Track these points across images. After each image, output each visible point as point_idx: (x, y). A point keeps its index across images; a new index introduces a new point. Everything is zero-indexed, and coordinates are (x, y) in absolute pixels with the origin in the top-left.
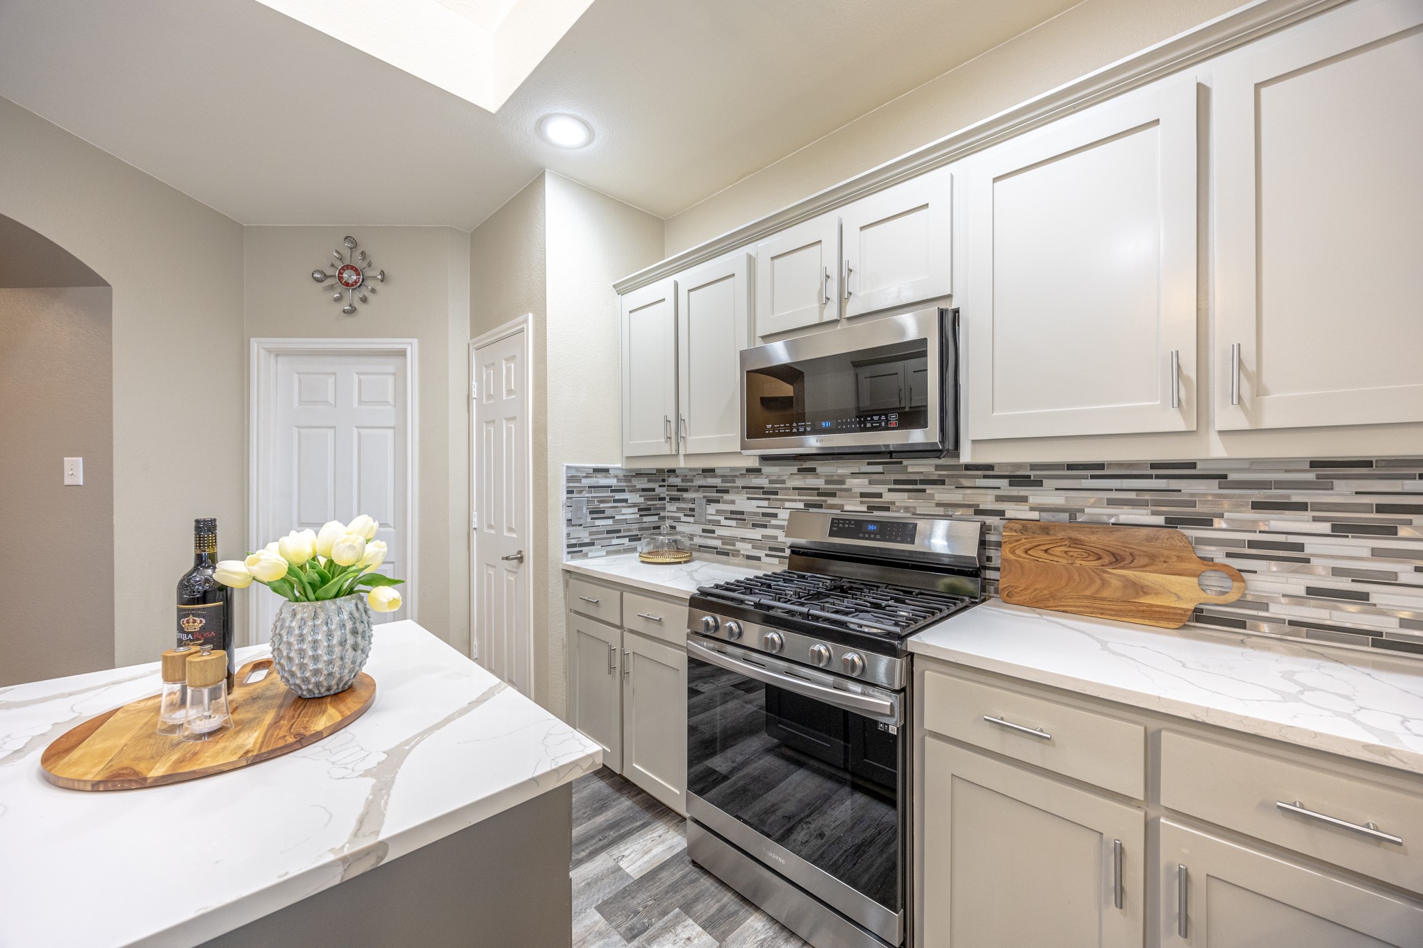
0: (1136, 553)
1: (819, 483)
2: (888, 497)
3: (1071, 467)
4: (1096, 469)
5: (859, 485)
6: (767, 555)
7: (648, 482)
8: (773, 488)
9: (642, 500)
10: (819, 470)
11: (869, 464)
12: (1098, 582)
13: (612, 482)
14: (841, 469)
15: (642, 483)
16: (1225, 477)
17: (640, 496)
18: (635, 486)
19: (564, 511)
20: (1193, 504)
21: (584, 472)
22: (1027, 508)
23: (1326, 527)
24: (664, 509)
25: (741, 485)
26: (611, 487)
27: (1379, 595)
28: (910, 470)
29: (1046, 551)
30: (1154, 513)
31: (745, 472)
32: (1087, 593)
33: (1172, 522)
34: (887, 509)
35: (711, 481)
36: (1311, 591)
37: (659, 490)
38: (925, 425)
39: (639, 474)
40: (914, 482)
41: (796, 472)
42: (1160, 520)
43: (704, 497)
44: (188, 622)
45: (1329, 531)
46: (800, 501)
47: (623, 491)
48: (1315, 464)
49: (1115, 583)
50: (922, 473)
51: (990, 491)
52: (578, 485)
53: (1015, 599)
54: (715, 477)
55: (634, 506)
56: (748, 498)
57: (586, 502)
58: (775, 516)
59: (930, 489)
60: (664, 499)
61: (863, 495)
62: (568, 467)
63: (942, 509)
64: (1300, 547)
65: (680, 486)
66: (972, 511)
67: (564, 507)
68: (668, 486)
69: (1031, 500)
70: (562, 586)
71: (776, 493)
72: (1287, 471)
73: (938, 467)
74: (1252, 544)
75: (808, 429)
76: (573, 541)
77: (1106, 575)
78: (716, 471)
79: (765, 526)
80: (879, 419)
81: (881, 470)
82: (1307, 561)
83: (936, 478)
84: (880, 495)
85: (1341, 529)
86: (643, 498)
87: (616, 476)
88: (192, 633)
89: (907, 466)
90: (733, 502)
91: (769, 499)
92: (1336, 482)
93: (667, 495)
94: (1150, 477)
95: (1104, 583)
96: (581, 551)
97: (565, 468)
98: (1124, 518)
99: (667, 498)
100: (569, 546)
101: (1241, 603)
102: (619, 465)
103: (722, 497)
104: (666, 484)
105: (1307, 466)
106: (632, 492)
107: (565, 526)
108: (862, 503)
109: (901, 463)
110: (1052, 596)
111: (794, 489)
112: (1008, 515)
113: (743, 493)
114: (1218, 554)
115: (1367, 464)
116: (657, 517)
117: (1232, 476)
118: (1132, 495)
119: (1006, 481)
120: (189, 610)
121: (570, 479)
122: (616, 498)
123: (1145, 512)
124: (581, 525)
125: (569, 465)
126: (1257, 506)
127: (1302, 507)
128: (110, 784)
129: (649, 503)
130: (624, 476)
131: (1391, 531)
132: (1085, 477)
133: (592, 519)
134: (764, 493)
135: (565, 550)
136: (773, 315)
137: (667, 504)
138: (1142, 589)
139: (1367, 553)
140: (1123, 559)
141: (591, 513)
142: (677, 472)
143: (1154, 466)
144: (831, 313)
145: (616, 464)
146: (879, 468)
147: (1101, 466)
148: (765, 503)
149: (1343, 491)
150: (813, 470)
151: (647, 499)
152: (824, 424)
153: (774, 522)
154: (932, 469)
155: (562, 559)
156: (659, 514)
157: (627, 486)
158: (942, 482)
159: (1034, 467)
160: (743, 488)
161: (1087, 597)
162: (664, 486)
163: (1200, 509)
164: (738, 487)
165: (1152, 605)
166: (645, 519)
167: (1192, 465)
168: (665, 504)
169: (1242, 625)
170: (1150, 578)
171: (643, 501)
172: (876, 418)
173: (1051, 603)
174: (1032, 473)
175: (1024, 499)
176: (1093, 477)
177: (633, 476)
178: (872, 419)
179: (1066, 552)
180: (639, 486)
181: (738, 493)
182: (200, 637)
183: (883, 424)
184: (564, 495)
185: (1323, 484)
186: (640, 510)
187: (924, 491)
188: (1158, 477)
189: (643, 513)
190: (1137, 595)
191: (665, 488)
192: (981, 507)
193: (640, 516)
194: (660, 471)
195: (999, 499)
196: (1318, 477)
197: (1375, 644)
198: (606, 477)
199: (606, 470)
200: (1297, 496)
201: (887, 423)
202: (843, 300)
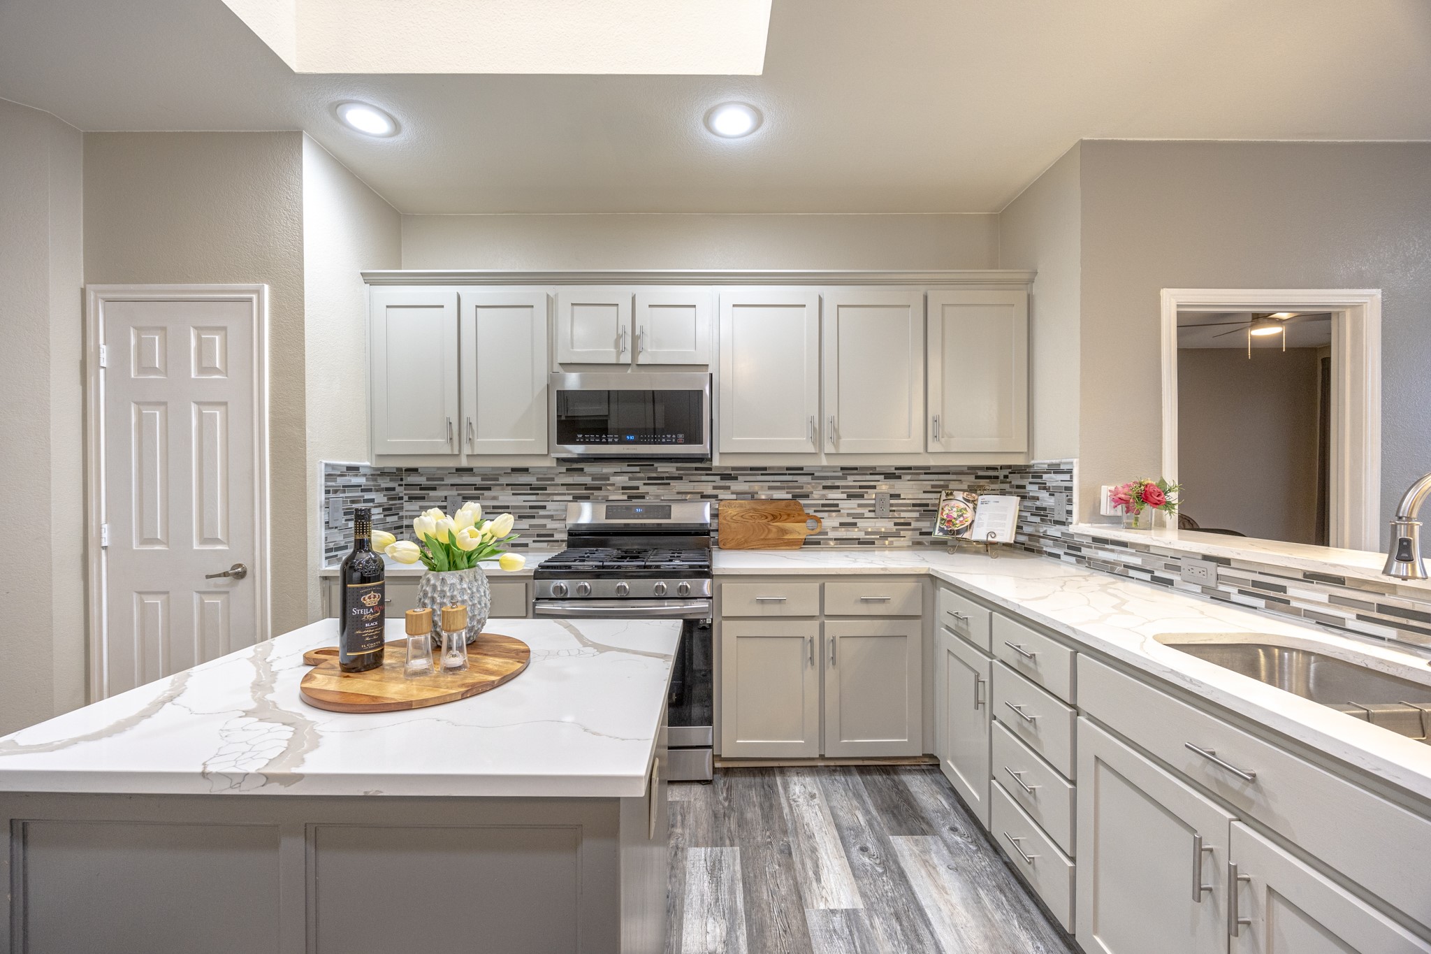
0: (782, 513)
1: (587, 480)
2: (643, 489)
3: (752, 469)
4: (762, 470)
5: (622, 480)
6: (534, 541)
7: (390, 481)
8: (541, 485)
9: (384, 500)
10: (586, 470)
11: (628, 466)
12: (767, 530)
13: (361, 480)
14: (607, 469)
15: (385, 483)
16: (813, 474)
17: (384, 496)
18: (380, 485)
19: (323, 513)
20: (802, 487)
21: (339, 470)
22: (730, 493)
23: (844, 496)
24: (402, 508)
25: (505, 483)
26: (361, 486)
27: (861, 523)
28: (659, 470)
29: (742, 516)
30: (787, 493)
31: (510, 471)
32: (762, 537)
33: (795, 497)
34: (643, 497)
35: (467, 479)
36: (842, 524)
37: (399, 489)
38: (701, 443)
39: (383, 473)
40: (662, 478)
41: (565, 471)
42: (790, 496)
43: (459, 495)
44: (370, 598)
45: (846, 498)
46: (569, 494)
47: (370, 490)
48: (842, 469)
49: (774, 530)
50: (667, 472)
51: (710, 483)
52: (333, 484)
53: (728, 546)
54: (474, 475)
55: (380, 506)
56: (513, 494)
57: (341, 503)
58: (544, 507)
59: (673, 483)
60: (401, 498)
61: (624, 488)
62: (327, 465)
63: (680, 495)
64: (837, 505)
65: (424, 485)
66: (699, 496)
67: (323, 508)
68: (405, 485)
69: (732, 488)
70: (319, 595)
71: (545, 489)
72: (834, 472)
73: (678, 469)
74: (823, 505)
75: (616, 440)
76: (331, 545)
77: (770, 527)
78: (474, 470)
79: (533, 517)
80: (671, 437)
81: (638, 471)
82: (839, 511)
83: (677, 476)
84: (637, 488)
85: (850, 496)
86: (386, 498)
87: (365, 475)
88: (373, 607)
89: (657, 468)
90: (495, 498)
91: (538, 494)
92: (848, 476)
93: (405, 494)
94: (786, 474)
95: (769, 530)
96: (336, 556)
97: (323, 466)
98: (775, 496)
99: (406, 498)
100: (328, 551)
101: (820, 534)
102: (368, 463)
103: (483, 494)
104: (404, 483)
105: (839, 469)
106: (377, 491)
107: (323, 529)
108: (623, 494)
109: (653, 465)
110: (746, 541)
111: (562, 485)
112: (720, 497)
113: (508, 490)
114: (811, 511)
115: (856, 469)
116: (397, 517)
117: (816, 474)
118: (779, 484)
119: (719, 477)
120: (370, 587)
121: (329, 477)
122: (365, 498)
123: (783, 492)
124: (336, 528)
125: (328, 462)
126: (825, 488)
127: (838, 487)
128: (474, 690)
129: (391, 502)
130: (372, 475)
131: (861, 496)
132: (758, 475)
133: (346, 520)
134: (531, 489)
135: (324, 555)
136: (573, 348)
137: (405, 503)
138: (784, 531)
139: (856, 506)
140: (777, 518)
141: (345, 514)
142: (419, 471)
143: (788, 469)
144: (626, 358)
145: (365, 462)
146: (637, 469)
147: (765, 469)
148: (533, 498)
149: (850, 481)
150: (582, 470)
151: (390, 499)
152: (628, 437)
153: (542, 512)
154: (674, 470)
155: (320, 565)
156: (398, 514)
157: (374, 486)
158: (681, 478)
159: (734, 469)
160: (507, 485)
161: (762, 539)
162: (402, 485)
163: (804, 490)
164: (503, 485)
165: (789, 539)
166: (389, 519)
167: (802, 469)
168: (402, 504)
169: (819, 543)
170: (788, 525)
171: (386, 501)
172: (669, 436)
173: (746, 545)
174: (732, 472)
175: (728, 488)
176: (762, 474)
177: (379, 475)
178: (666, 437)
179: (751, 516)
180: (384, 485)
181: (503, 490)
182: (378, 610)
183: (674, 440)
184: (323, 496)
185: (844, 478)
186: (384, 510)
187: (669, 484)
188: (789, 474)
189: (387, 513)
190: (783, 535)
191: (403, 488)
192: (705, 494)
193: (384, 516)
194: (399, 469)
195: (715, 488)
196: (843, 474)
197: (859, 543)
198: (357, 475)
199: (356, 469)
200: (838, 483)
201: (676, 440)
202: (635, 351)
